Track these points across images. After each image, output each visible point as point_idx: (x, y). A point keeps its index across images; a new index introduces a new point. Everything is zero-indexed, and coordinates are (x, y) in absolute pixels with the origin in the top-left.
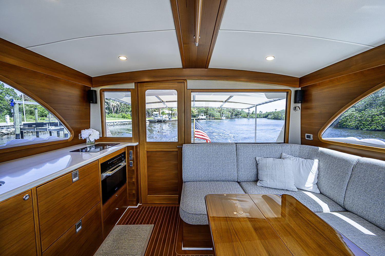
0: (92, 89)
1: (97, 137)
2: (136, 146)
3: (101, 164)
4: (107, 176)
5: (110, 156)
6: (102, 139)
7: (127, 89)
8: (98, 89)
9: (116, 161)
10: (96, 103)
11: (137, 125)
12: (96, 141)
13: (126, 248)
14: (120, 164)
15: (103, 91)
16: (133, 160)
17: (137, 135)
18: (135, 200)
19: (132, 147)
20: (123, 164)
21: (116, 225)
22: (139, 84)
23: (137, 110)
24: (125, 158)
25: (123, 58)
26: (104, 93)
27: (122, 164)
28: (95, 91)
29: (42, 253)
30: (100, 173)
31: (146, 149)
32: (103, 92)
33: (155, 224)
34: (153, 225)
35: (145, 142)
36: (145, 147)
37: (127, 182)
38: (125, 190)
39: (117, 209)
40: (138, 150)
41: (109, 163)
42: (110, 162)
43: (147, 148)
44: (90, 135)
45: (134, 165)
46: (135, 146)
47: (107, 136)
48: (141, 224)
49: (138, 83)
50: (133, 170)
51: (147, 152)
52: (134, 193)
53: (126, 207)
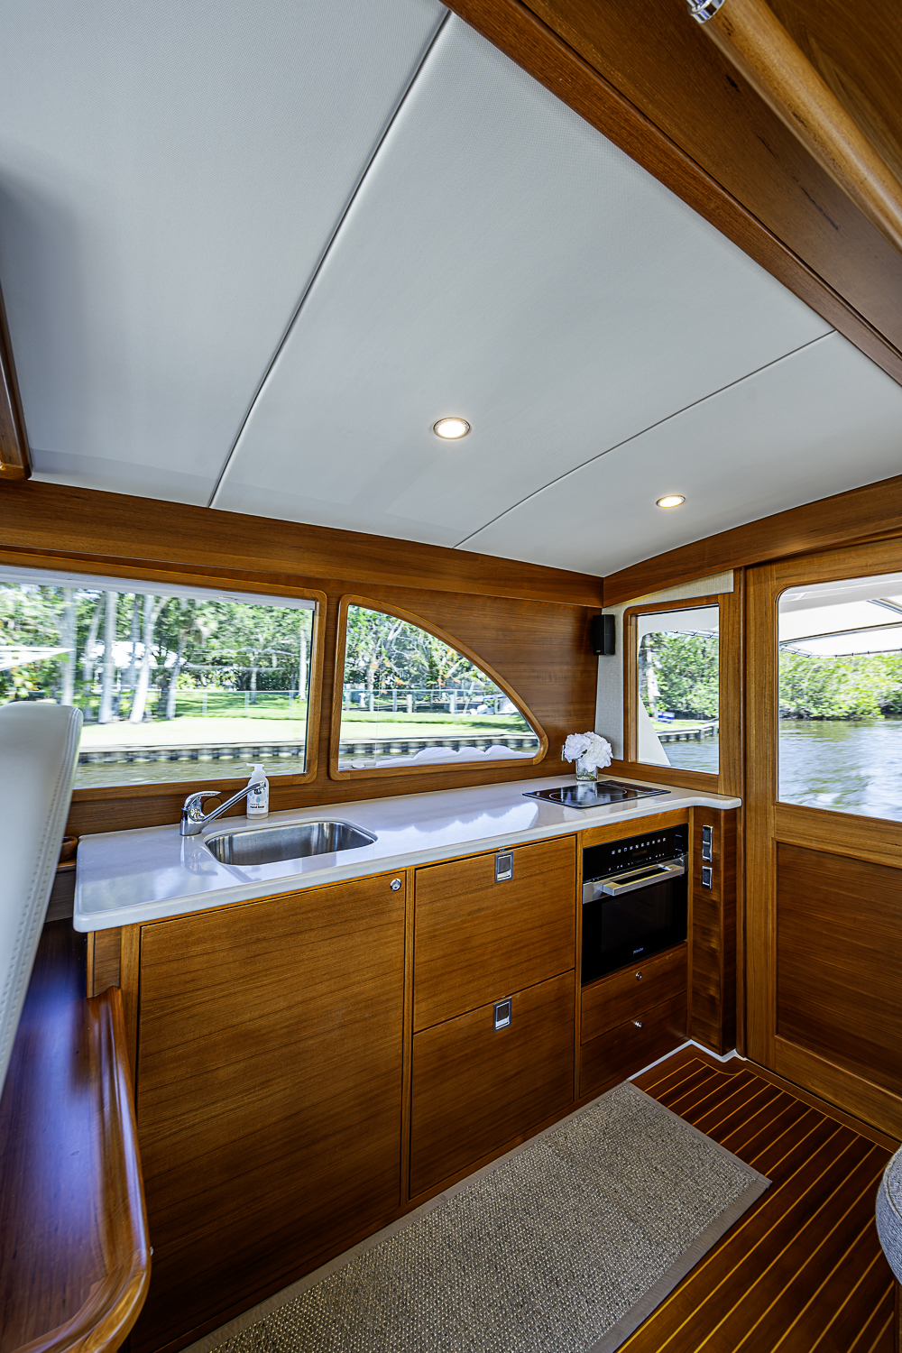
0: (605, 612)
1: (602, 760)
2: (732, 814)
3: (586, 851)
4: (603, 894)
5: (621, 831)
6: (616, 767)
7: (708, 597)
8: (618, 611)
9: (645, 852)
10: (612, 652)
11: (736, 734)
12: (600, 771)
13: (632, 1187)
14: (661, 866)
15: (634, 613)
16: (714, 864)
17: (737, 767)
18: (717, 1025)
19: (714, 813)
20: (671, 869)
21: (631, 1082)
22: (750, 572)
23: (739, 671)
24: (685, 850)
25: (671, 502)
26: (636, 621)
27: (667, 868)
28: (612, 618)
29: (413, 1033)
30: (580, 878)
31: (772, 834)
32: (634, 618)
33: (777, 1179)
34: (765, 1182)
35: (769, 802)
36: (772, 821)
37: (689, 940)
38: (680, 968)
39: (637, 1024)
40: (740, 828)
41: (613, 853)
42: (619, 851)
43: (779, 831)
44: (584, 752)
45: (717, 885)
46: (725, 810)
47: (641, 760)
48: (717, 1137)
49: (747, 568)
50: (714, 905)
51: (780, 845)
52: (712, 999)
53: (680, 1035)
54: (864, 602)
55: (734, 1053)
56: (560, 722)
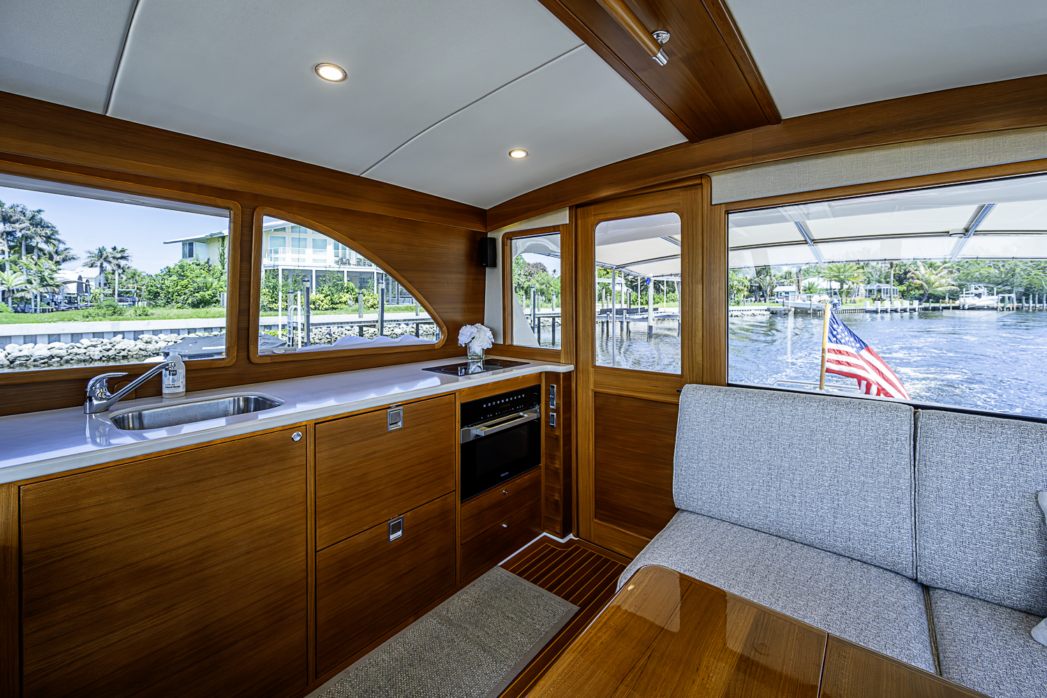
0: (490, 235)
1: (486, 343)
2: (568, 375)
3: (463, 405)
4: (477, 435)
5: (490, 390)
6: (495, 348)
7: (554, 227)
8: (498, 235)
9: (509, 405)
10: (494, 265)
11: (571, 319)
12: (487, 352)
14: (521, 414)
15: (509, 237)
16: (557, 411)
17: (572, 344)
18: (560, 519)
19: (557, 375)
20: (527, 416)
21: (500, 566)
22: (579, 210)
23: (572, 278)
24: (539, 403)
25: (518, 154)
26: (511, 243)
27: (526, 415)
28: (494, 240)
29: (316, 552)
30: (458, 425)
31: (592, 387)
32: (509, 241)
33: (583, 607)
34: (576, 608)
35: (590, 365)
36: (592, 379)
37: (542, 464)
38: (536, 484)
39: (504, 526)
40: (573, 385)
41: (485, 406)
42: (489, 405)
43: (596, 384)
44: (473, 338)
45: (558, 424)
46: (563, 373)
47: (515, 344)
48: (550, 590)
49: (577, 206)
50: (557, 438)
51: (597, 394)
52: (557, 501)
53: (537, 530)
54: (659, 238)
55: (571, 536)
56: (458, 317)
